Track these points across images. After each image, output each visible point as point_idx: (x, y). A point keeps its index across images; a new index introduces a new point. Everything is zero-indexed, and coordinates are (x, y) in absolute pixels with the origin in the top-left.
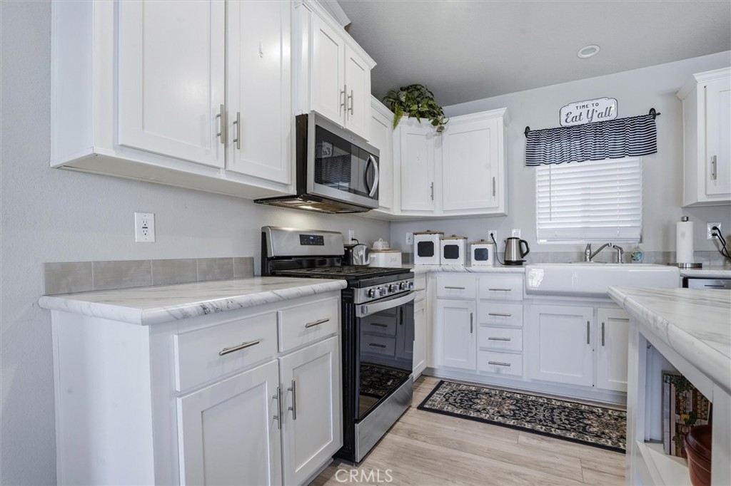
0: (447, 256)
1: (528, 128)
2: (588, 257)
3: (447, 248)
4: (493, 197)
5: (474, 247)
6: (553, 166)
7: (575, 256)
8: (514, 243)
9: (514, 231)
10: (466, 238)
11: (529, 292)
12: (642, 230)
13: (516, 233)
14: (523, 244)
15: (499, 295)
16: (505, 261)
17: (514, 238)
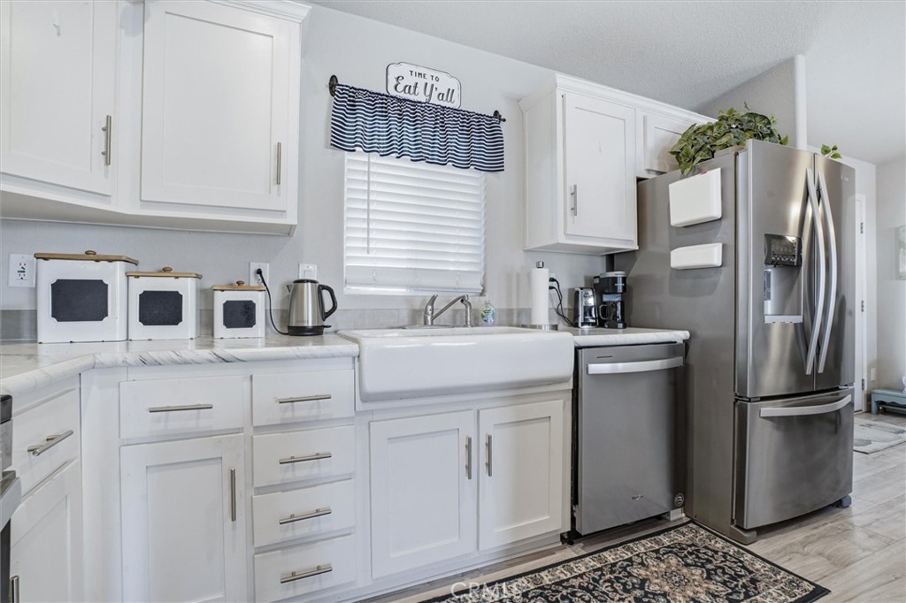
0: (146, 319)
1: (333, 78)
2: (429, 318)
3: (147, 298)
4: (275, 187)
5: (220, 299)
6: (375, 158)
7: (405, 316)
8: (308, 291)
9: (303, 267)
10: (198, 277)
11: (367, 398)
12: (484, 278)
13: (309, 270)
14: (326, 293)
15: (302, 411)
16: (289, 328)
17: (308, 281)
